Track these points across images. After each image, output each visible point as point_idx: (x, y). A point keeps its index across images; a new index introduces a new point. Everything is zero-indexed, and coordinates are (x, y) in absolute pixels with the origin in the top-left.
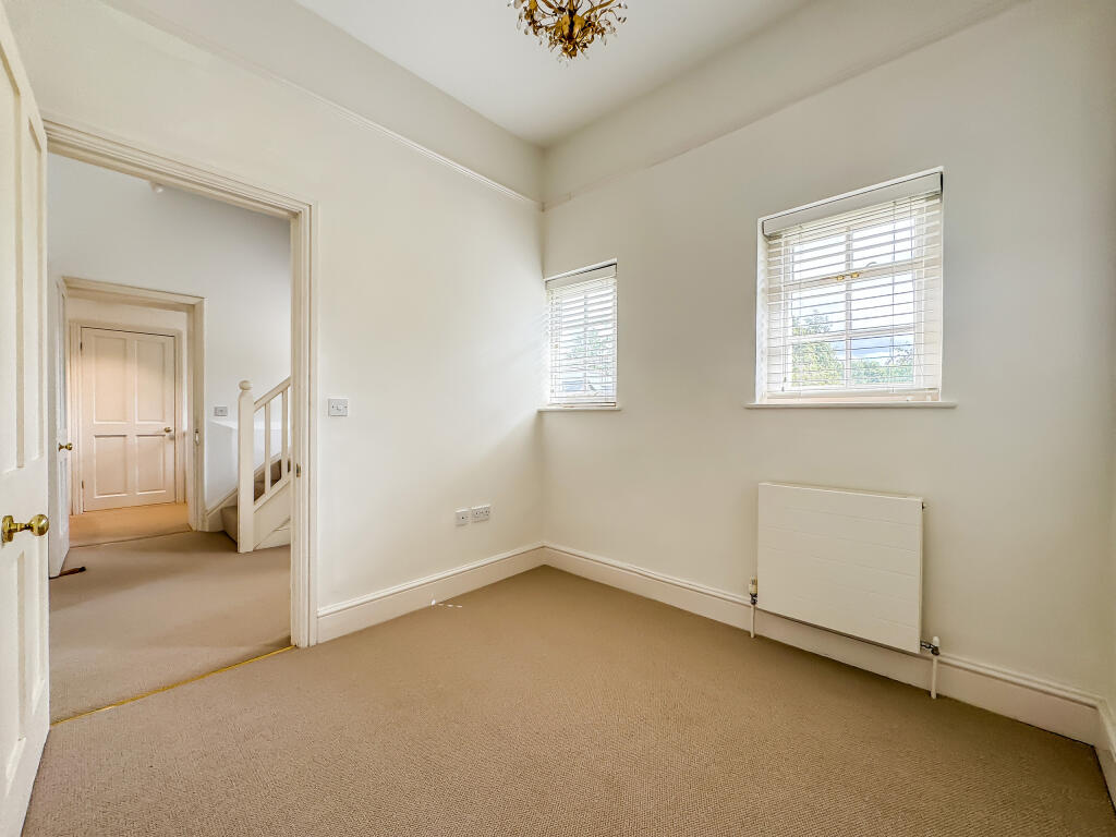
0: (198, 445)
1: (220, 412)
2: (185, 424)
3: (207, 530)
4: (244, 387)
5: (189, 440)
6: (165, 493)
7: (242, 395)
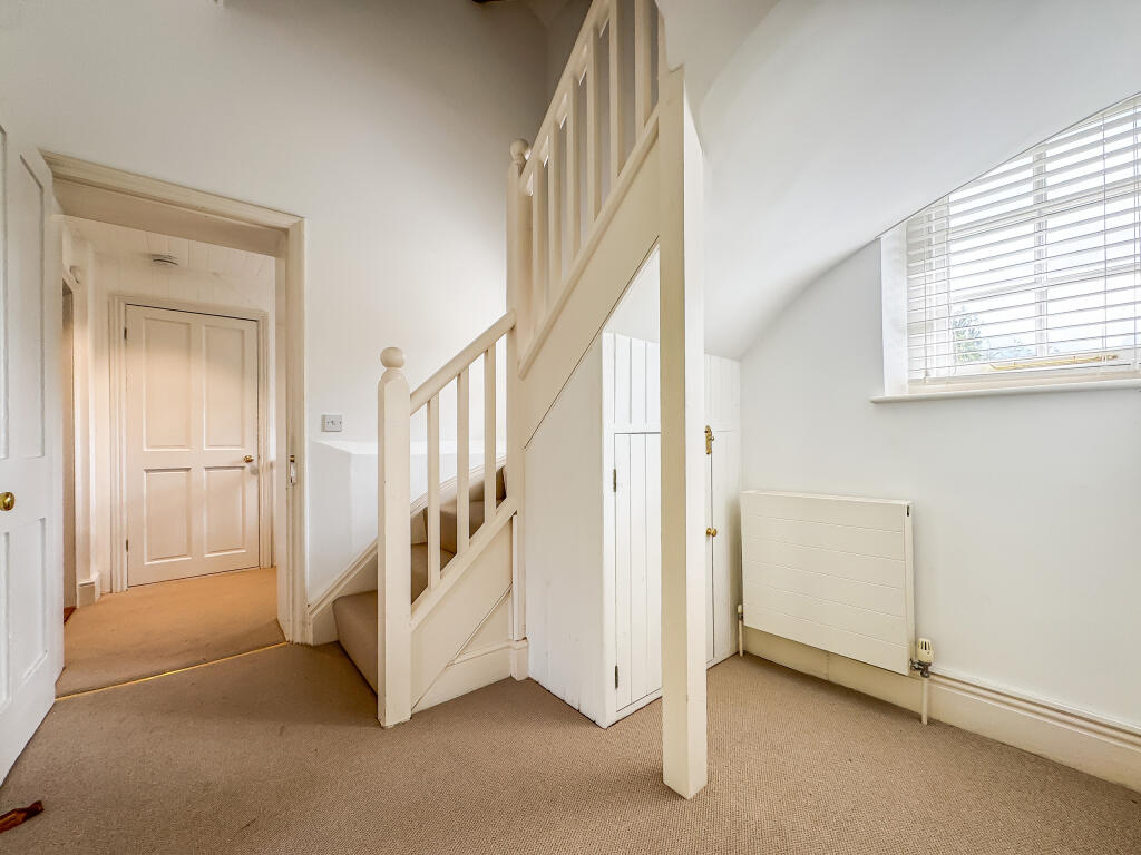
0: (294, 484)
1: (329, 425)
2: (274, 450)
3: (310, 641)
4: (390, 362)
5: (278, 477)
6: (244, 555)
7: (385, 379)
